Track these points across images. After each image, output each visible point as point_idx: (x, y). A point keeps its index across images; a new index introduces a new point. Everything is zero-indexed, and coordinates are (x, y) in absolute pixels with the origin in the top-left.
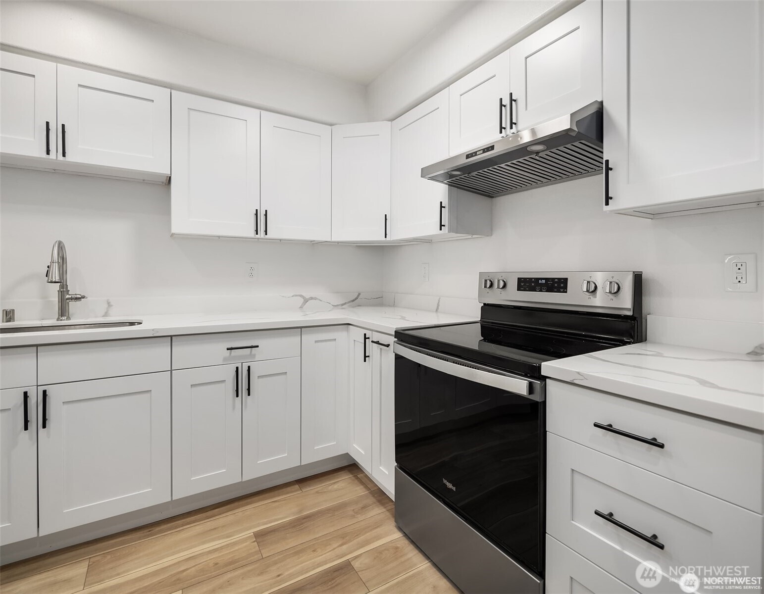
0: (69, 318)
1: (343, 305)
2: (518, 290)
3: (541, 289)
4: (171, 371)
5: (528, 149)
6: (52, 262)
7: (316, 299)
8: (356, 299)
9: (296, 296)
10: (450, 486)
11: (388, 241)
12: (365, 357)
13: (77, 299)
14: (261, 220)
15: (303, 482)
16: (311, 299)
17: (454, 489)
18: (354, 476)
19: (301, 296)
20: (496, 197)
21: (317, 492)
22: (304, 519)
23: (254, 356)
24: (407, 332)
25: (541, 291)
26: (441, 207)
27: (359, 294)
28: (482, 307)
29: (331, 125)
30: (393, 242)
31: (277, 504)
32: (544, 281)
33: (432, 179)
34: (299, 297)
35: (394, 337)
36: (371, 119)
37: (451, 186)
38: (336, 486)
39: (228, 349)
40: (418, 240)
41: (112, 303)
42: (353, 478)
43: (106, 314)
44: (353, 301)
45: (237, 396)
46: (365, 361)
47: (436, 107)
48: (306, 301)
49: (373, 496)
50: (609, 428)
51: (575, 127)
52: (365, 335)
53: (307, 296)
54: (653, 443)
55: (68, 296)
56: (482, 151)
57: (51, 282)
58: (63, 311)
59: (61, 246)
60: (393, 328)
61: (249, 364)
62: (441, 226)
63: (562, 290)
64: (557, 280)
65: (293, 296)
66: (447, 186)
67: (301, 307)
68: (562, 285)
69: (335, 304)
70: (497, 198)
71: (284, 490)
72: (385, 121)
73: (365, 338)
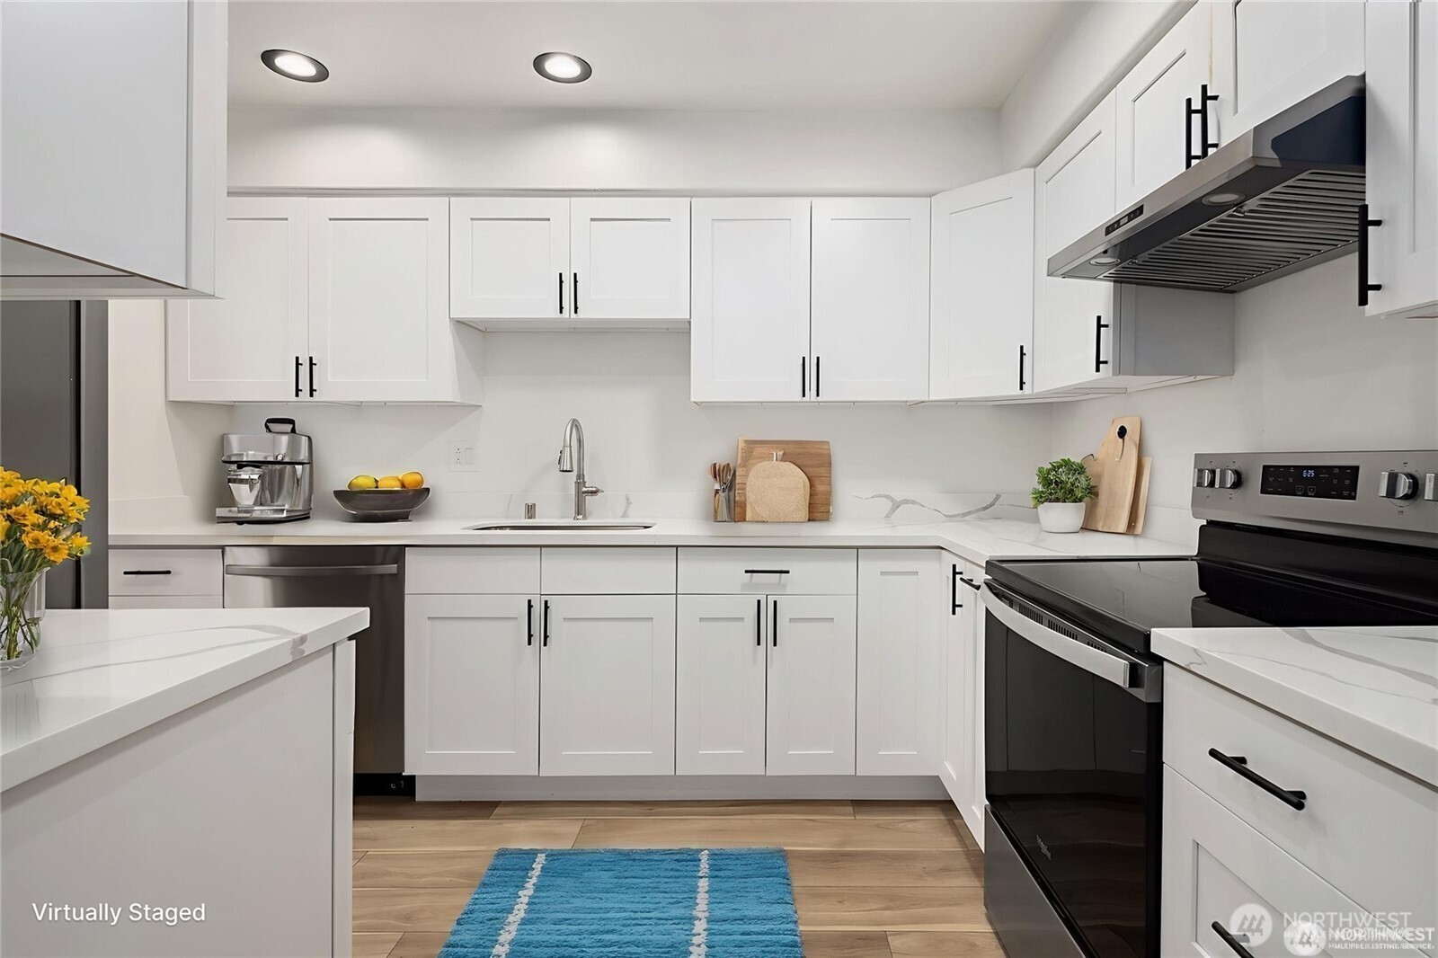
0: (585, 517)
1: (965, 515)
2: (1262, 492)
3: (1306, 491)
4: (676, 594)
5: (1204, 201)
6: (564, 446)
7: (913, 502)
8: (991, 505)
9: (880, 496)
10: (1044, 849)
11: (1027, 395)
12: (954, 606)
13: (592, 492)
14: (811, 373)
15: (860, 805)
16: (906, 503)
17: (1049, 855)
18: (948, 820)
19: (887, 497)
20: (1240, 291)
21: (878, 826)
22: (842, 856)
23: (785, 585)
24: (1004, 565)
25: (1305, 495)
26: (1099, 326)
27: (998, 497)
28: (1202, 527)
29: (930, 196)
30: (1039, 396)
31: (812, 824)
32: (1311, 472)
33: (1064, 276)
34: (884, 499)
35: (984, 571)
36: (1005, 169)
37: (1121, 282)
38: (911, 826)
39: (747, 572)
40: (1099, 391)
41: (631, 500)
42: (946, 822)
43: (625, 515)
44: (986, 508)
45: (759, 644)
46: (954, 613)
47: (1097, 132)
48: (896, 506)
49: (968, 858)
50: (1238, 764)
51: (1272, 151)
52: (954, 566)
53: (898, 497)
54: (1296, 800)
55: (584, 489)
56: (1126, 219)
57: (563, 471)
58: (580, 510)
59: (575, 424)
60: (985, 556)
61: (775, 598)
62: (1098, 362)
63: (1346, 493)
64: (1337, 471)
65: (872, 497)
66: (1112, 283)
67: (888, 516)
68: (1347, 482)
69: (947, 514)
70: (1243, 293)
71: (832, 809)
72: (1025, 170)
73: (955, 573)
